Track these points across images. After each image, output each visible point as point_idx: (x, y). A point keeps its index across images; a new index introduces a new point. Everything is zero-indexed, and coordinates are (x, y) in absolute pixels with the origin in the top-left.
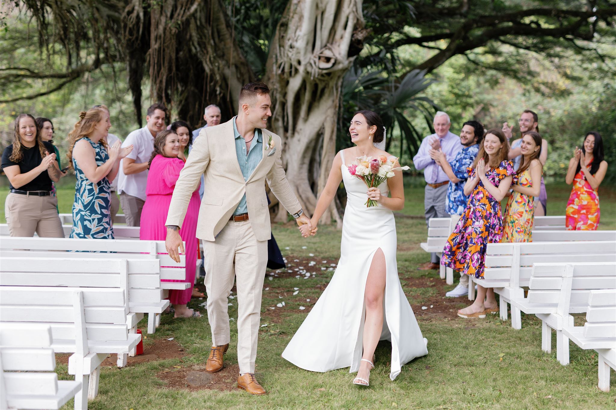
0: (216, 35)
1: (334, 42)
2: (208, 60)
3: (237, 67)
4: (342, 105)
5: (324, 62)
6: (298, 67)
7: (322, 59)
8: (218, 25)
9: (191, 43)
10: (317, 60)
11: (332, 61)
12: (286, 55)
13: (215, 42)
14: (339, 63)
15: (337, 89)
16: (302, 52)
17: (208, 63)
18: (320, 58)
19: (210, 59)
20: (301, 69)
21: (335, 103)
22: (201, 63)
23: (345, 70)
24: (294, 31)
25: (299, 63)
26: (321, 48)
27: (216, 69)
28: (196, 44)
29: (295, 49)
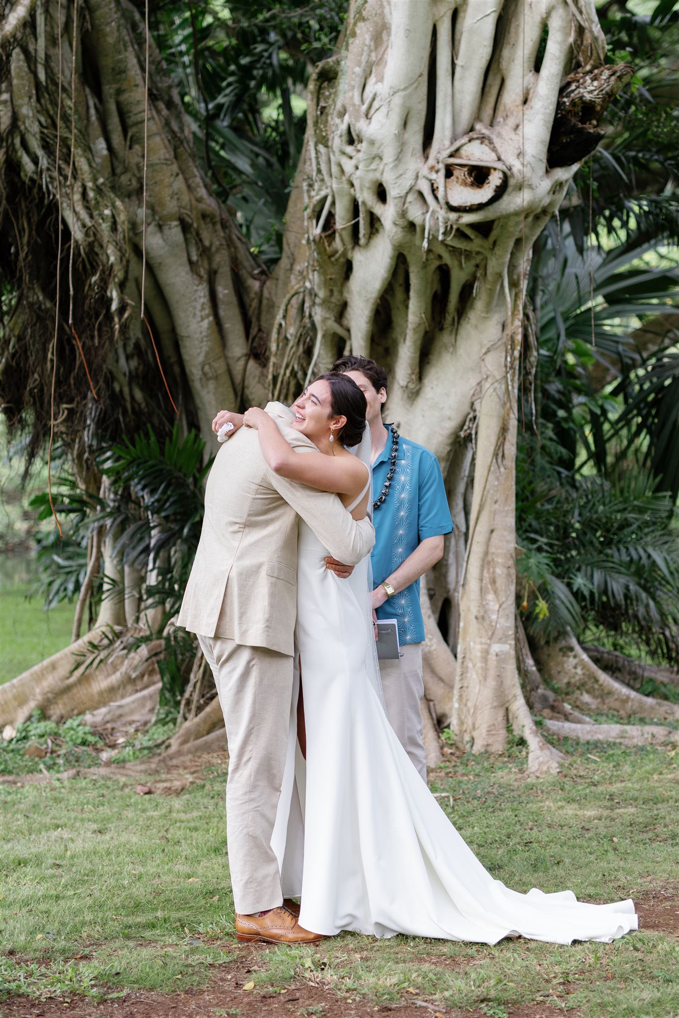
0: (114, 122)
1: (500, 119)
2: (77, 197)
3: (185, 227)
4: (532, 340)
5: (465, 184)
6: (379, 209)
7: (459, 173)
8: (119, 92)
9: (17, 141)
10: (439, 179)
11: (495, 179)
12: (335, 169)
13: (110, 148)
14: (520, 187)
15: (514, 284)
16: (389, 154)
17: (79, 208)
18: (449, 173)
19: (84, 194)
20: (388, 214)
21: (509, 331)
22: (54, 207)
23: (537, 214)
24: (358, 83)
25: (381, 194)
26: (454, 139)
27: (105, 227)
28: (35, 144)
29: (363, 146)
